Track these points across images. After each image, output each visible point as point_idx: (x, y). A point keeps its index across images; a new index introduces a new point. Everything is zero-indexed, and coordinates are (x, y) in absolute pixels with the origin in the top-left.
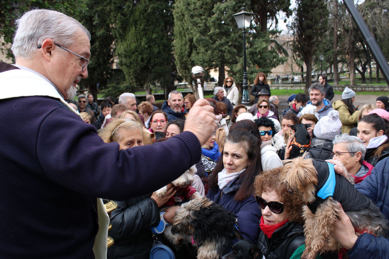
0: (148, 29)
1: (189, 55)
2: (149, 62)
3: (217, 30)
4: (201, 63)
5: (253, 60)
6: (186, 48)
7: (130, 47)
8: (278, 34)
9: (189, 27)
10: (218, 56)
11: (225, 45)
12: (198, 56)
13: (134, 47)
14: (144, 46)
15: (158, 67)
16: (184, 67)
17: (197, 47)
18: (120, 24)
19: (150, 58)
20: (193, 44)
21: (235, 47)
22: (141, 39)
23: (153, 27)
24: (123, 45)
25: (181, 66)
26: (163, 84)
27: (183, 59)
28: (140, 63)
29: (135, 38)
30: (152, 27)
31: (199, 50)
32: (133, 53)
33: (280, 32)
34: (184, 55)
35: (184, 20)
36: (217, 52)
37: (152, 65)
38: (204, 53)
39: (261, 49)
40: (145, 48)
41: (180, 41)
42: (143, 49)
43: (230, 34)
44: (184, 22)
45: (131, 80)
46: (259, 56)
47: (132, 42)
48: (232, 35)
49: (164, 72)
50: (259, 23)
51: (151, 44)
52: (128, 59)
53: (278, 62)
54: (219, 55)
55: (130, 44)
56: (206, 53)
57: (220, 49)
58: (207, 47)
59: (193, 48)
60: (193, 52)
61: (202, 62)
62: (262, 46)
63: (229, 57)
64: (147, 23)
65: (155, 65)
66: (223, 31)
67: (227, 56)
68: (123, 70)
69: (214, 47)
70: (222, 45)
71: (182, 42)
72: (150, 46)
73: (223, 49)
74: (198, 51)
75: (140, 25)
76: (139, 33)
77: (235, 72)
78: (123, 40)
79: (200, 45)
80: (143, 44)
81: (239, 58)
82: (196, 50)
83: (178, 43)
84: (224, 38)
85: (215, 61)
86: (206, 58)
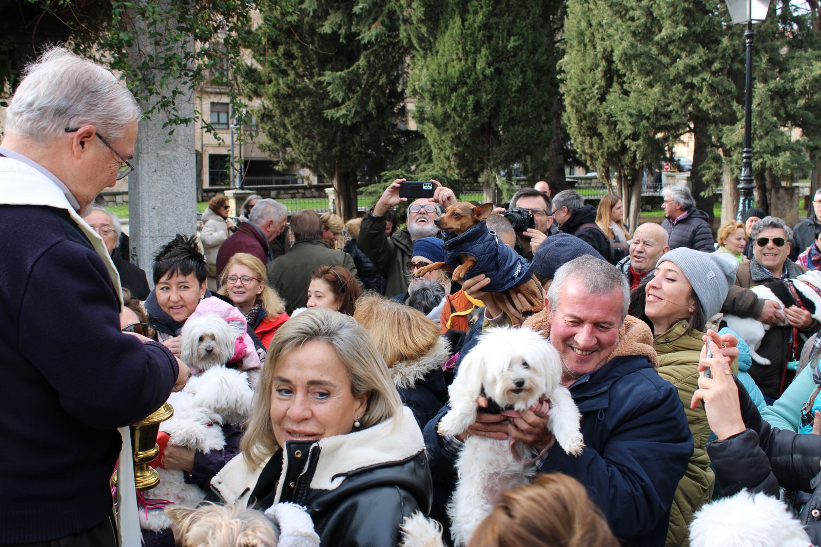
0: (497, 24)
1: (602, 99)
2: (495, 113)
3: (682, 28)
4: (630, 120)
5: (782, 112)
6: (594, 78)
7: (446, 72)
9: (603, 18)
10: (680, 101)
11: (703, 69)
12: (626, 100)
13: (457, 74)
14: (484, 70)
15: (521, 129)
16: (589, 129)
17: (625, 75)
18: (423, 9)
19: (499, 104)
20: (613, 66)
21: (733, 74)
22: (477, 51)
23: (511, 18)
24: (428, 67)
25: (581, 127)
27: (585, 105)
28: (469, 115)
29: (460, 47)
30: (507, 19)
31: (630, 83)
32: (454, 89)
34: (588, 97)
36: (678, 91)
37: (502, 121)
38: (641, 93)
39: (807, 82)
40: (485, 76)
41: (578, 59)
42: (481, 78)
43: (720, 38)
44: (592, 6)
45: (445, 160)
46: (801, 102)
47: (453, 61)
48: (725, 41)
49: (537, 142)
51: (502, 65)
52: (439, 104)
54: (684, 98)
55: (446, 66)
56: (648, 91)
57: (688, 80)
58: (650, 77)
59: (615, 79)
60: (613, 89)
61: (634, 119)
62: (811, 71)
63: (712, 104)
64: (494, 8)
65: (512, 122)
67: (706, 100)
68: (425, 135)
69: (671, 77)
70: (692, 70)
71: (584, 61)
72: (498, 71)
73: (695, 80)
74: (626, 86)
75: (476, 13)
76: (472, 34)
77: (728, 147)
78: (429, 54)
79: (632, 71)
80: (481, 64)
81: (738, 107)
82: (621, 84)
83: (575, 63)
84: (701, 50)
85: (673, 116)
86: (648, 105)
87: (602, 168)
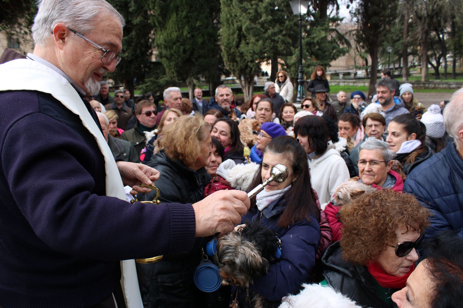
0: (191, 16)
1: (238, 46)
2: (192, 53)
3: (270, 17)
4: (250, 55)
5: (310, 51)
6: (234, 38)
7: (171, 36)
8: (339, 22)
9: (237, 13)
10: (270, 47)
11: (279, 34)
12: (248, 47)
13: (176, 37)
14: (186, 35)
15: (203, 60)
16: (232, 59)
17: (247, 36)
18: (160, 10)
19: (193, 50)
20: (242, 33)
21: (290, 36)
22: (183, 28)
24: (163, 35)
25: (228, 58)
26: (207, 79)
27: (230, 50)
28: (181, 55)
29: (176, 26)
30: (196, 14)
31: (249, 40)
32: (174, 43)
33: (342, 20)
34: (231, 46)
35: (231, 6)
36: (269, 43)
37: (195, 57)
38: (254, 44)
39: (319, 39)
40: (187, 38)
41: (227, 30)
42: (185, 38)
43: (285, 21)
44: (232, 8)
45: (171, 74)
46: (317, 47)
47: (173, 31)
48: (287, 22)
49: (210, 65)
50: (318, 9)
51: (195, 33)
52: (168, 50)
53: (338, 53)
55: (171, 34)
56: (257, 43)
57: (273, 38)
58: (258, 37)
59: (242, 38)
60: (242, 42)
61: (252, 54)
62: (320, 35)
63: (283, 48)
64: (190, 9)
65: (199, 57)
66: (277, 18)
67: (280, 46)
68: (163, 63)
69: (266, 37)
70: (274, 34)
71: (229, 31)
72: (193, 36)
73: (276, 38)
74: (247, 41)
75: (182, 11)
76: (181, 20)
77: (290, 65)
78: (163, 29)
79: (250, 34)
80: (185, 33)
81: (294, 49)
82: (245, 40)
83: (225, 32)
84: (278, 26)
85: (267, 52)
86: (257, 49)
87: (238, 75)
